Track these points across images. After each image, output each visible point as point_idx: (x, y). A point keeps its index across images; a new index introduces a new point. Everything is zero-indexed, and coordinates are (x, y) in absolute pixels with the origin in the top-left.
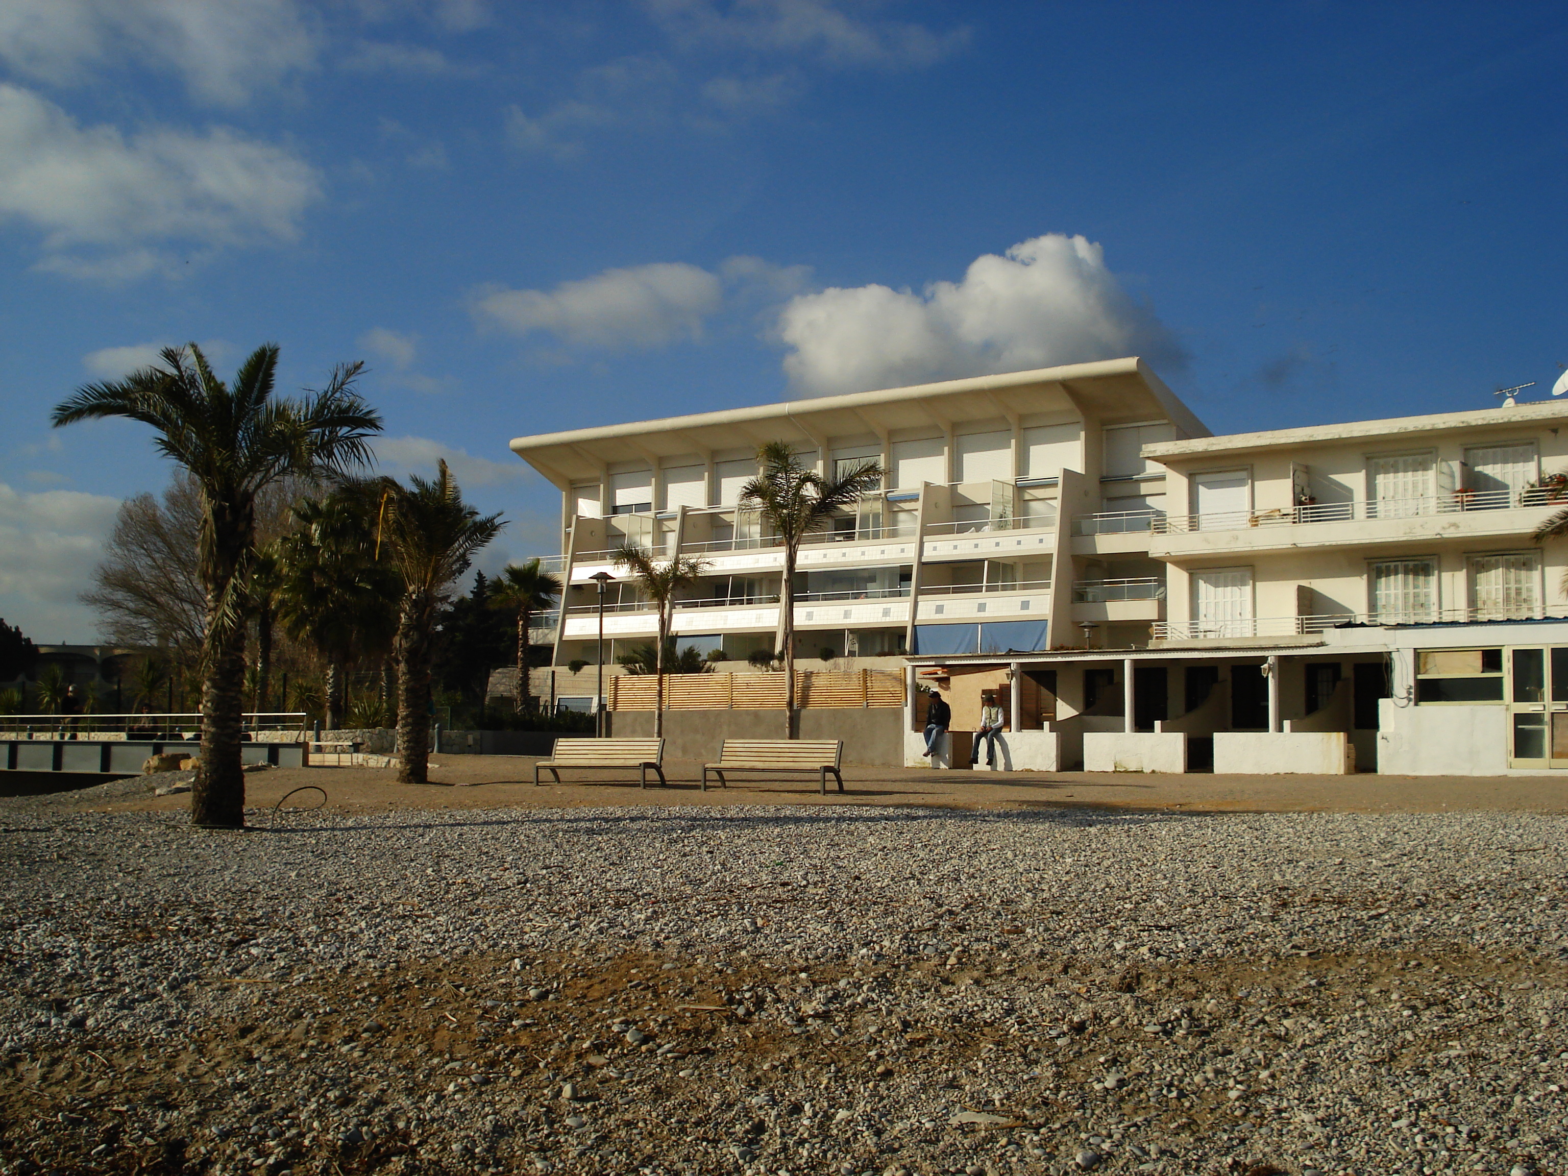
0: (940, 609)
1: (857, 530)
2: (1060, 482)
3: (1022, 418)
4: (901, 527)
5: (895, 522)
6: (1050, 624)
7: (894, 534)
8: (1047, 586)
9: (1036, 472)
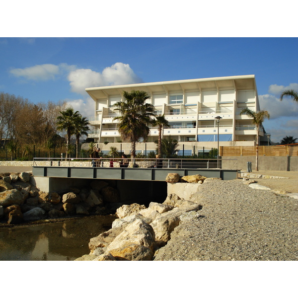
0: (204, 131)
1: (180, 112)
2: (234, 102)
3: (219, 88)
4: (187, 112)
5: (186, 111)
6: (233, 135)
7: (186, 114)
8: (232, 126)
9: (222, 100)
